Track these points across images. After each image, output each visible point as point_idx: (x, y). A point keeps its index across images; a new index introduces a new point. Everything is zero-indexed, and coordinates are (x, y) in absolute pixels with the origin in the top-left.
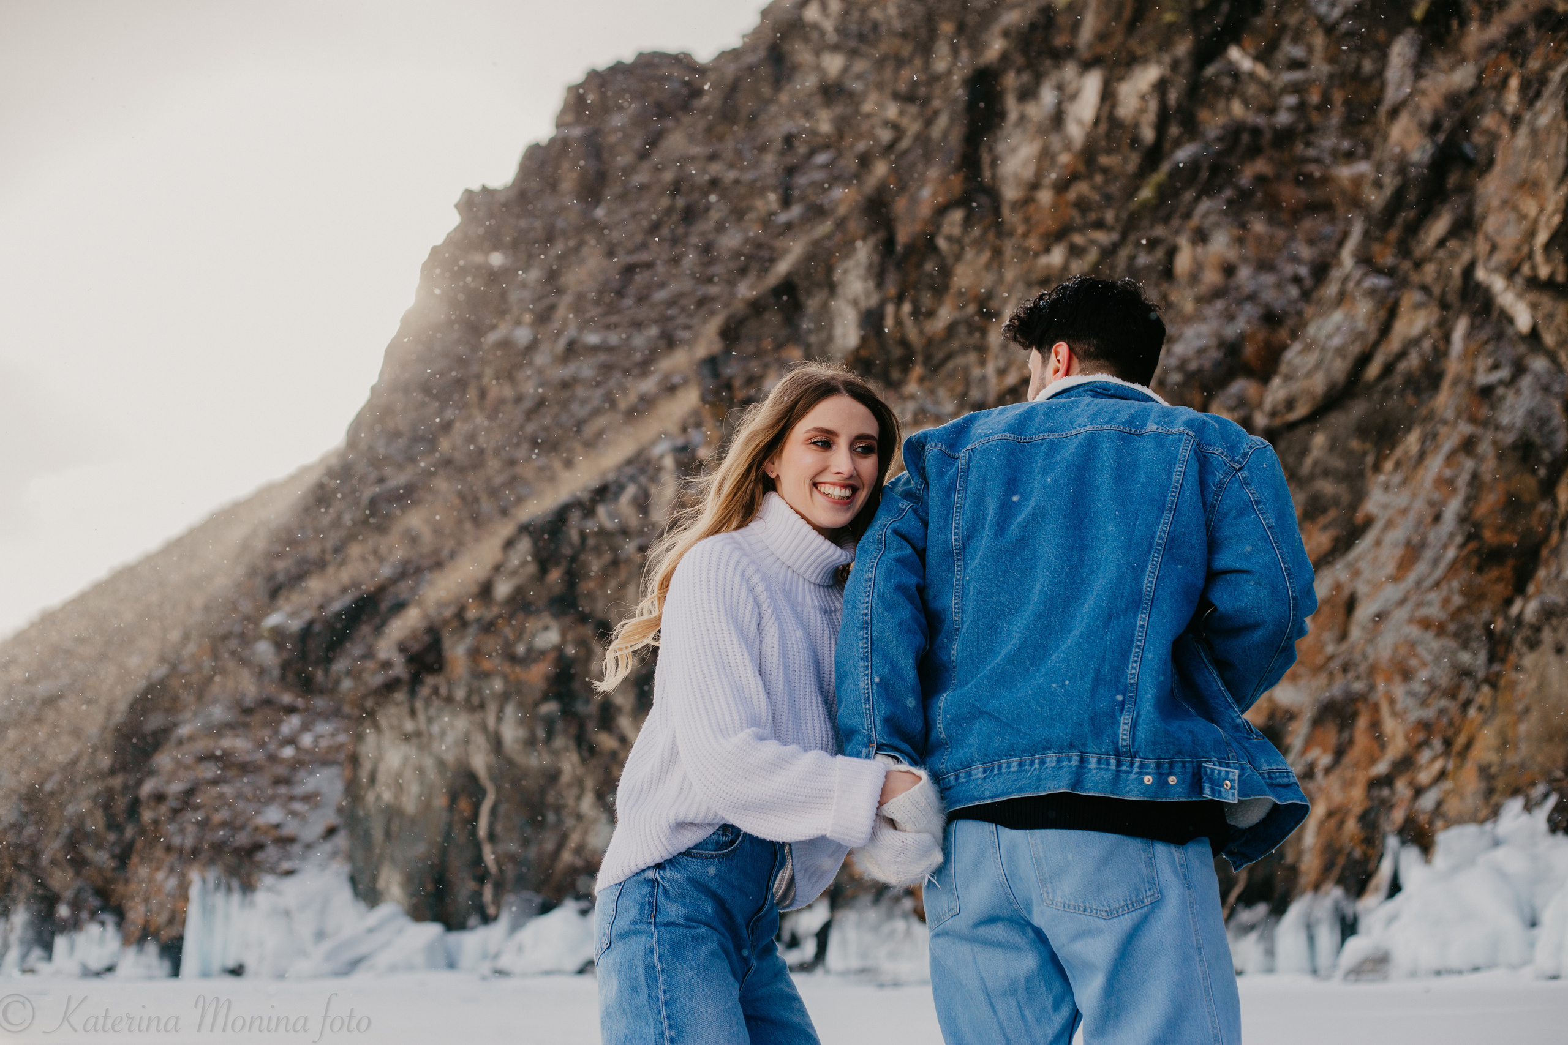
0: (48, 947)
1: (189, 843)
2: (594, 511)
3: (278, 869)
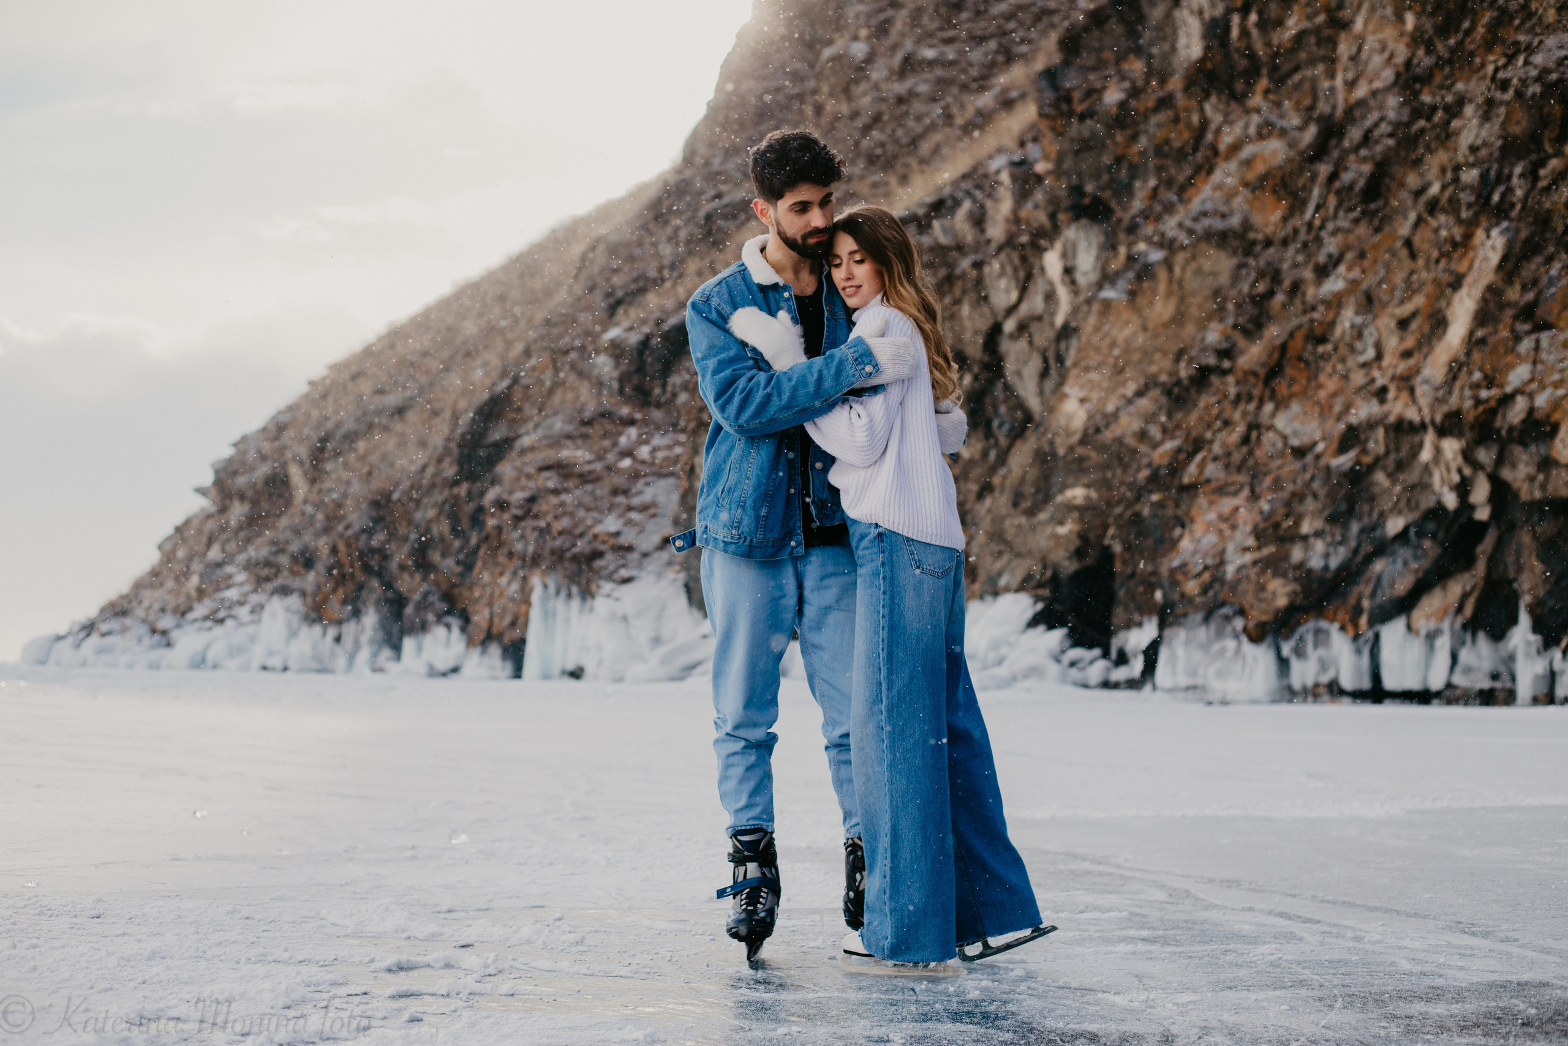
0: (397, 648)
1: (531, 549)
2: (929, 226)
3: (616, 576)
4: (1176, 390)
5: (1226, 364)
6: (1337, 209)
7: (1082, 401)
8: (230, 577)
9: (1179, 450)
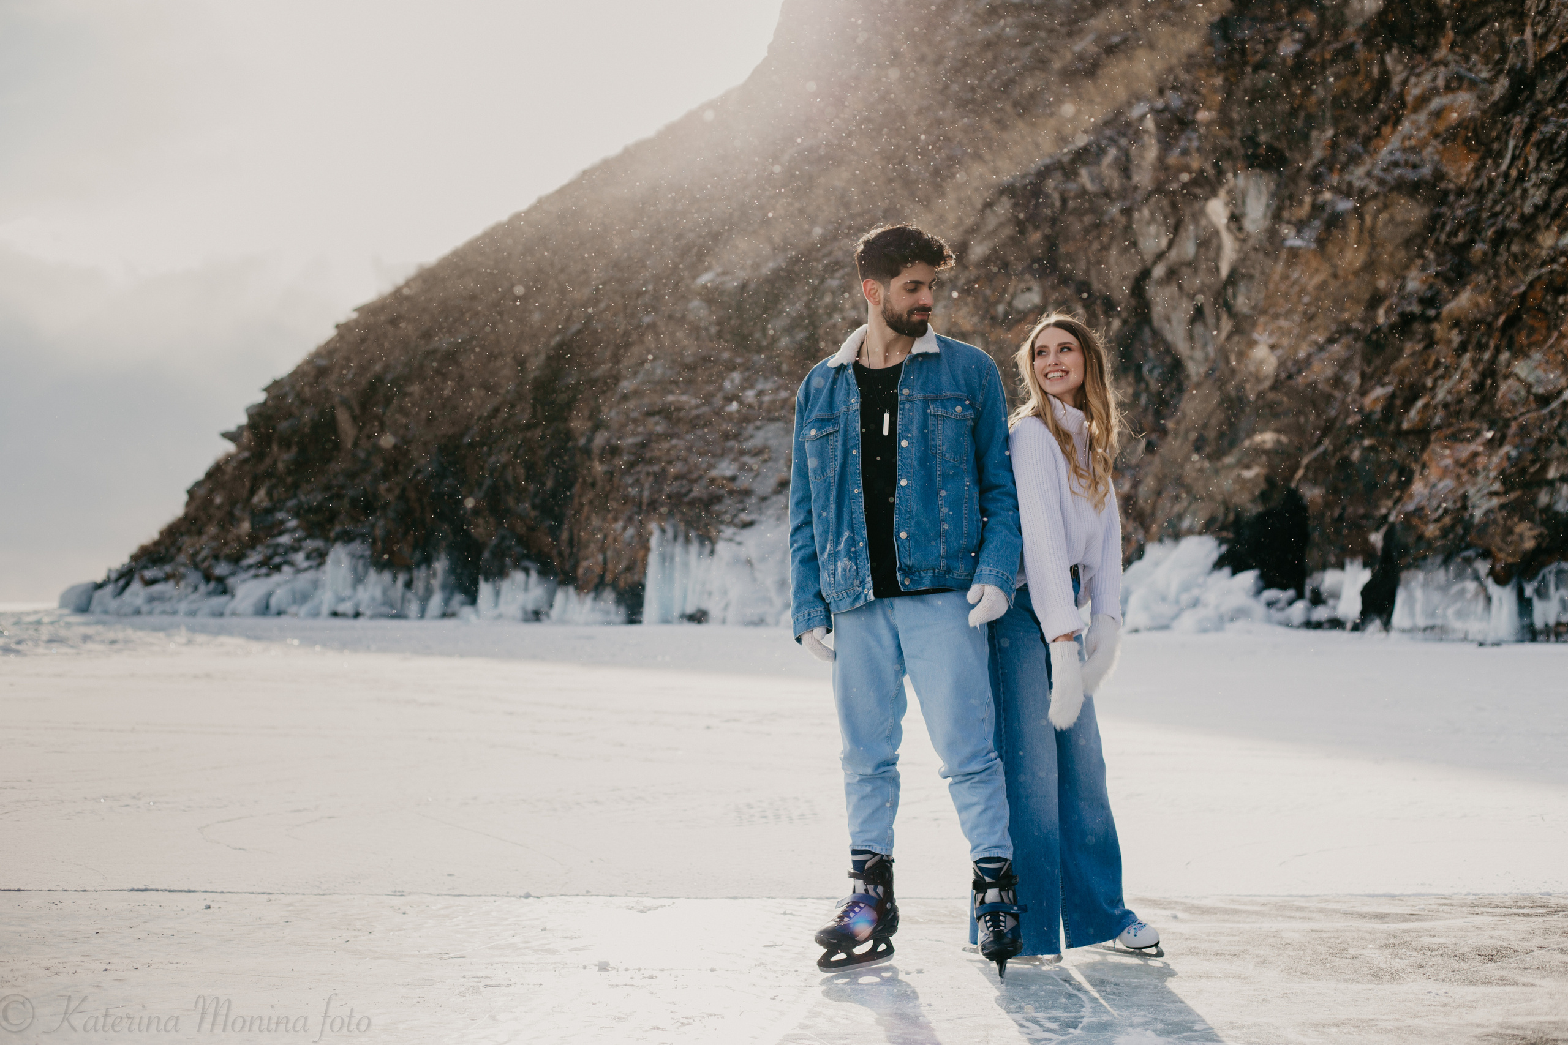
0: (470, 592)
1: (646, 494)
2: (1076, 174)
3: (736, 520)
4: (1374, 337)
5: (1432, 313)
6: (1539, 161)
7: (1273, 347)
8: (282, 522)
9: (1392, 397)
